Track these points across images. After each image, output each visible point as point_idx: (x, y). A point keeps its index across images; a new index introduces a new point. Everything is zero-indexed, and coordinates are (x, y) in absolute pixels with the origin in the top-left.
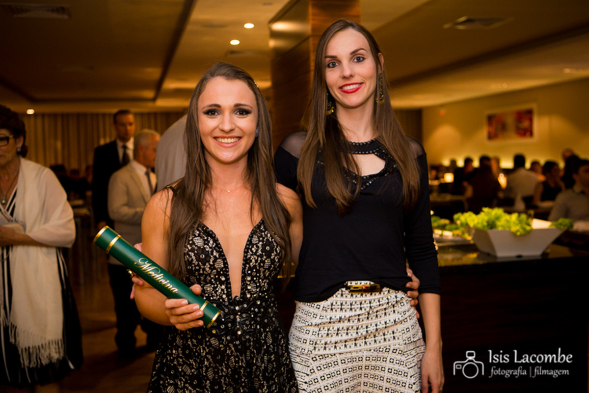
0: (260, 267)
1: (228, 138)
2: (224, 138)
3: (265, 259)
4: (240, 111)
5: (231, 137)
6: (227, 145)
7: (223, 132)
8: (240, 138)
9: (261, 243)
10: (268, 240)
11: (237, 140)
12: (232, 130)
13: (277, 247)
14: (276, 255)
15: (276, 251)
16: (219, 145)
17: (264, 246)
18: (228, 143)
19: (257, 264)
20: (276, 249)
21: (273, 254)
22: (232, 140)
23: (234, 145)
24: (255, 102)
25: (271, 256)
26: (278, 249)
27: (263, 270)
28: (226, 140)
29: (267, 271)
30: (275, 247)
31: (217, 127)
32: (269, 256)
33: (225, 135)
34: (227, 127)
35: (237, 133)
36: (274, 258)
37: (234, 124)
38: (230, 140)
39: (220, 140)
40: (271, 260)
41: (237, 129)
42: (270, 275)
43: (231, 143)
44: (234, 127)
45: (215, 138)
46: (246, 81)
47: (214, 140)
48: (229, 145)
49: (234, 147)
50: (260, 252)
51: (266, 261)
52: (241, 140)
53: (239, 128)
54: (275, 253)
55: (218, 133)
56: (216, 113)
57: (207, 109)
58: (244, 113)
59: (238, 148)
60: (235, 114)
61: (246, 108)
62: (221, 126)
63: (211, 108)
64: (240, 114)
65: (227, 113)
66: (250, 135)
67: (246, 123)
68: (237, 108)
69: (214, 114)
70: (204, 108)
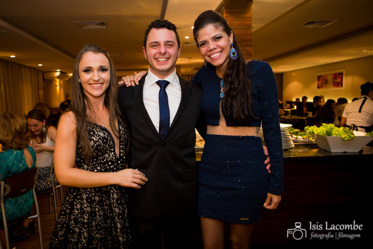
1: (97, 84)
2: (94, 84)
4: (102, 70)
6: (96, 88)
7: (93, 81)
8: (102, 84)
12: (99, 80)
18: (97, 87)
22: (99, 85)
23: (100, 88)
28: (96, 85)
31: (91, 78)
33: (95, 83)
34: (96, 79)
35: (101, 82)
37: (100, 76)
38: (98, 85)
39: (93, 85)
41: (101, 79)
43: (99, 86)
44: (100, 78)
45: (90, 84)
47: (89, 85)
48: (97, 88)
49: (99, 89)
53: (102, 79)
55: (91, 82)
56: (90, 71)
57: (85, 69)
58: (104, 70)
59: (102, 89)
60: (100, 71)
61: (105, 68)
62: (93, 78)
63: (87, 69)
64: (102, 71)
65: (96, 71)
66: (108, 81)
67: (106, 76)
68: (101, 68)
69: (88, 72)
70: (83, 69)
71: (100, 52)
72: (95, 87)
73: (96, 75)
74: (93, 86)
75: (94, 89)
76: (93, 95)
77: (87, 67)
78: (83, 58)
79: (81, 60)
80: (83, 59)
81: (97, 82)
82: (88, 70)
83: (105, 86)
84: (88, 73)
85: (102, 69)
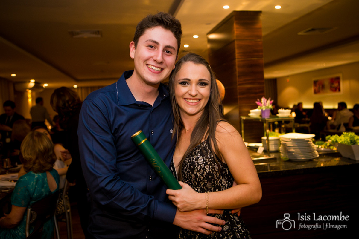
0: (190, 179)
1: (193, 100)
2: (191, 99)
3: (192, 174)
5: (195, 99)
7: (190, 96)
8: (200, 100)
9: (189, 164)
10: (193, 161)
11: (199, 100)
12: (196, 95)
13: (198, 166)
14: (197, 172)
15: (197, 169)
16: (187, 103)
17: (190, 165)
18: (193, 103)
19: (188, 177)
20: (197, 168)
21: (195, 171)
22: (196, 101)
23: (196, 104)
24: (210, 78)
25: (194, 172)
26: (198, 168)
27: (193, 181)
28: (192, 101)
29: (195, 181)
30: (196, 166)
31: (187, 92)
32: (193, 172)
33: (192, 98)
34: (194, 93)
35: (198, 97)
36: (196, 174)
37: (198, 91)
38: (194, 101)
39: (188, 100)
40: (195, 175)
41: (199, 95)
42: (198, 184)
43: (195, 103)
44: (197, 93)
45: (185, 99)
46: (206, 65)
47: (184, 100)
48: (193, 104)
49: (195, 106)
50: (188, 170)
51: (192, 175)
52: (200, 101)
53: (200, 93)
54: (196, 170)
55: (187, 96)
56: (187, 84)
57: (181, 81)
58: (204, 85)
59: (199, 106)
60: (198, 85)
61: (206, 82)
62: (190, 92)
63: (184, 81)
64: (201, 85)
65: (194, 85)
66: (206, 98)
67: (204, 91)
68: (200, 81)
69: (185, 84)
70: (180, 80)
71: (202, 63)
72: (191, 102)
73: (193, 89)
74: (189, 102)
75: (189, 106)
76: (187, 111)
77: (184, 79)
78: (181, 68)
79: (179, 70)
80: (181, 70)
81: (193, 97)
82: (185, 83)
83: (203, 103)
84: (184, 86)
85: (202, 83)
